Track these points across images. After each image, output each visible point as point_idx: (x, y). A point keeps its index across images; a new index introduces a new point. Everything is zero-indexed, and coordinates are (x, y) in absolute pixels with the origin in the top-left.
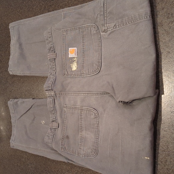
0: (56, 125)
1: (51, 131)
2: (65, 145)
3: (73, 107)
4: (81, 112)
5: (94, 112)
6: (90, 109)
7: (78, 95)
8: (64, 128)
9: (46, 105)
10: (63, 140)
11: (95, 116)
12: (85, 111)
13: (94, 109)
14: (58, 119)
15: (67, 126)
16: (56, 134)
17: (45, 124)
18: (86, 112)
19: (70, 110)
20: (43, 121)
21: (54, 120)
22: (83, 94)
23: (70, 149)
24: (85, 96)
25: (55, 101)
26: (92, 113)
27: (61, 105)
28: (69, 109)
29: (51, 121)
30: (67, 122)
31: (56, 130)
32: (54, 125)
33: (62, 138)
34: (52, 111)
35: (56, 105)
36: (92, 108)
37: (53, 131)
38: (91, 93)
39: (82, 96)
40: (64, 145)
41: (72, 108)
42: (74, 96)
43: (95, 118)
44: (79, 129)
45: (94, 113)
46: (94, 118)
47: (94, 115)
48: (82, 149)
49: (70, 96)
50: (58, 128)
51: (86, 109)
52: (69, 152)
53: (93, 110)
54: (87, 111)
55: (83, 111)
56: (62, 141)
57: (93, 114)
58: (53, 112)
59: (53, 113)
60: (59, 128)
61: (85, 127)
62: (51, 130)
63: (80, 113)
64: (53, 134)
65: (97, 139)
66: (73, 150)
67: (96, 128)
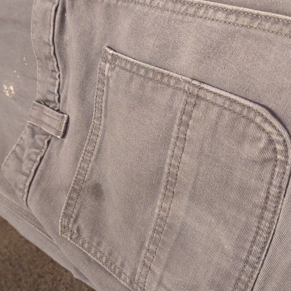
0: (55, 124)
1: (31, 140)
2: (80, 221)
3: (147, 70)
4: (189, 108)
5: (269, 128)
6: (243, 106)
7: (191, 10)
8: (90, 148)
9: (27, 26)
10: (75, 196)
11: (269, 154)
12: (216, 109)
13: (269, 116)
14: (66, 98)
15: (101, 142)
16: (49, 157)
17: (14, 99)
18: (220, 115)
19: (131, 79)
20: (8, 86)
21: (50, 97)
22: (220, 15)
23: (99, 244)
24: (231, 28)
25: (68, 15)
26: (252, 130)
27: (92, 40)
28: (128, 75)
29: (38, 96)
30: (105, 126)
31: (54, 144)
32: (46, 120)
33: (74, 190)
34: (48, 58)
35: (66, 37)
36: (256, 107)
37: (41, 144)
38: (277, 21)
39: (215, 24)
40: (75, 221)
41: (142, 72)
42: (167, 14)
43: (265, 161)
44: (159, 183)
45: (264, 136)
46: (255, 162)
47: (265, 149)
48: (154, 273)
49: (146, 9)
50: (64, 136)
51: (220, 101)
52: (95, 255)
53: (266, 120)
54: (226, 113)
55: (203, 104)
56: (70, 198)
57: (259, 139)
58: (51, 64)
59: (50, 68)
60: (66, 140)
61: (194, 188)
62: (33, 134)
63: (183, 112)
64: (37, 154)
65: (246, 262)
66: (110, 254)
67: (258, 211)
